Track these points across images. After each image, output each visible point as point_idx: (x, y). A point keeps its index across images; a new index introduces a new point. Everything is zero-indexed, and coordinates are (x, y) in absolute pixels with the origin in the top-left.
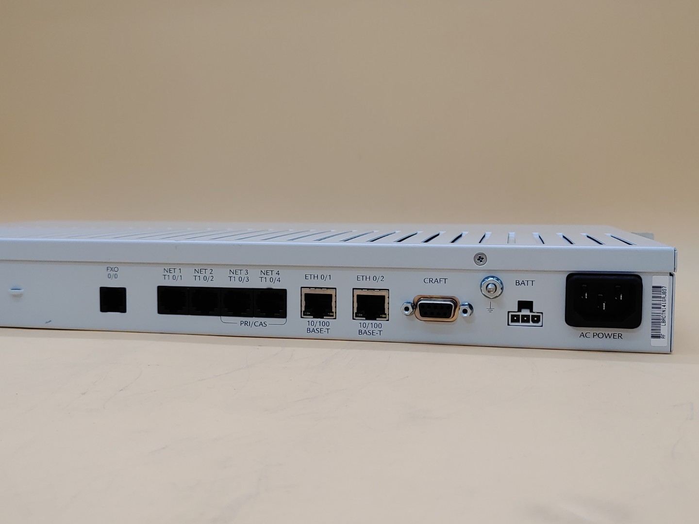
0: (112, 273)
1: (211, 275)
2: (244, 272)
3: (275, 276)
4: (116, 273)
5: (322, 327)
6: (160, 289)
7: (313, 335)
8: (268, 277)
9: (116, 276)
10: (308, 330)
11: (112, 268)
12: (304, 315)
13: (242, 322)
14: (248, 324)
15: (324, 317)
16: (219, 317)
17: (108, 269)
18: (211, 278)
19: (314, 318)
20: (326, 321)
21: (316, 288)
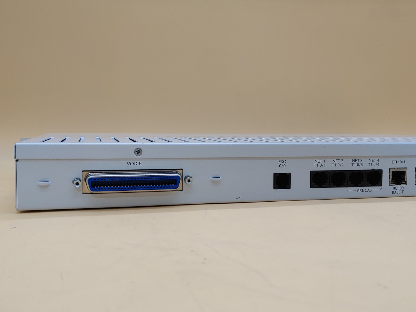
0: (282, 164)
1: (342, 163)
2: (360, 160)
3: (376, 162)
4: (285, 164)
5: (400, 190)
6: (312, 172)
7: (395, 194)
8: (373, 163)
9: (285, 166)
10: (393, 192)
11: (282, 161)
12: (391, 184)
13: (358, 190)
14: (362, 191)
15: (401, 184)
16: (346, 188)
17: (279, 162)
18: (342, 165)
19: (396, 185)
20: (402, 186)
21: (397, 168)
